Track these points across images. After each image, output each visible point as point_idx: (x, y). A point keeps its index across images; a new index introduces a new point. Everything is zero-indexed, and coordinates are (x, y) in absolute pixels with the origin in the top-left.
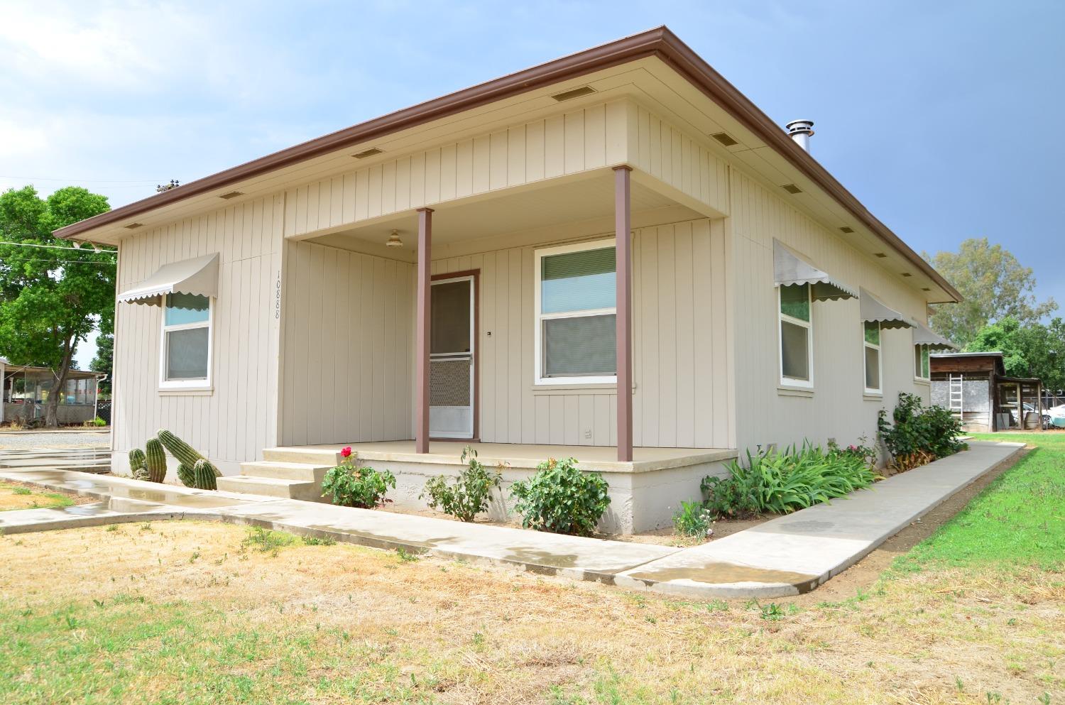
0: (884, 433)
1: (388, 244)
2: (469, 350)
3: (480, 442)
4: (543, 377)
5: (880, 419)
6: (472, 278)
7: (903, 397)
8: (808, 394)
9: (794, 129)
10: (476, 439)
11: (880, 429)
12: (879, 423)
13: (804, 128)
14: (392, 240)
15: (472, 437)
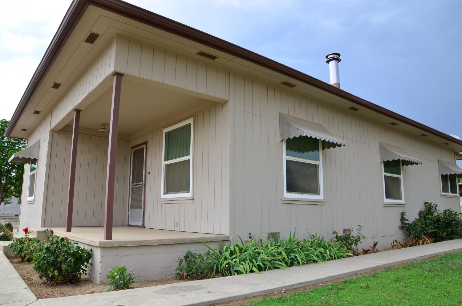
0: (405, 226)
1: (100, 130)
2: (142, 181)
3: (144, 227)
4: (164, 194)
5: (402, 217)
6: (144, 146)
7: (427, 205)
8: (320, 203)
9: (329, 58)
10: (143, 226)
11: (403, 223)
12: (401, 220)
13: (334, 57)
14: (102, 129)
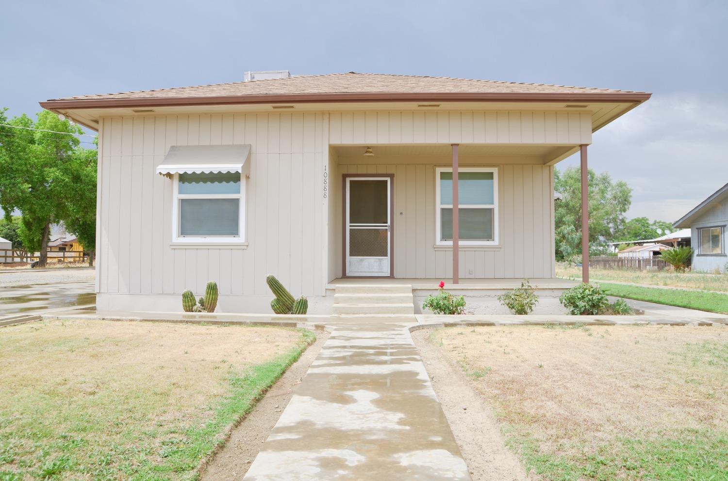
2: (387, 223)
3: (394, 278)
4: (441, 240)
6: (388, 179)
10: (391, 277)
14: (367, 152)
15: (389, 275)
